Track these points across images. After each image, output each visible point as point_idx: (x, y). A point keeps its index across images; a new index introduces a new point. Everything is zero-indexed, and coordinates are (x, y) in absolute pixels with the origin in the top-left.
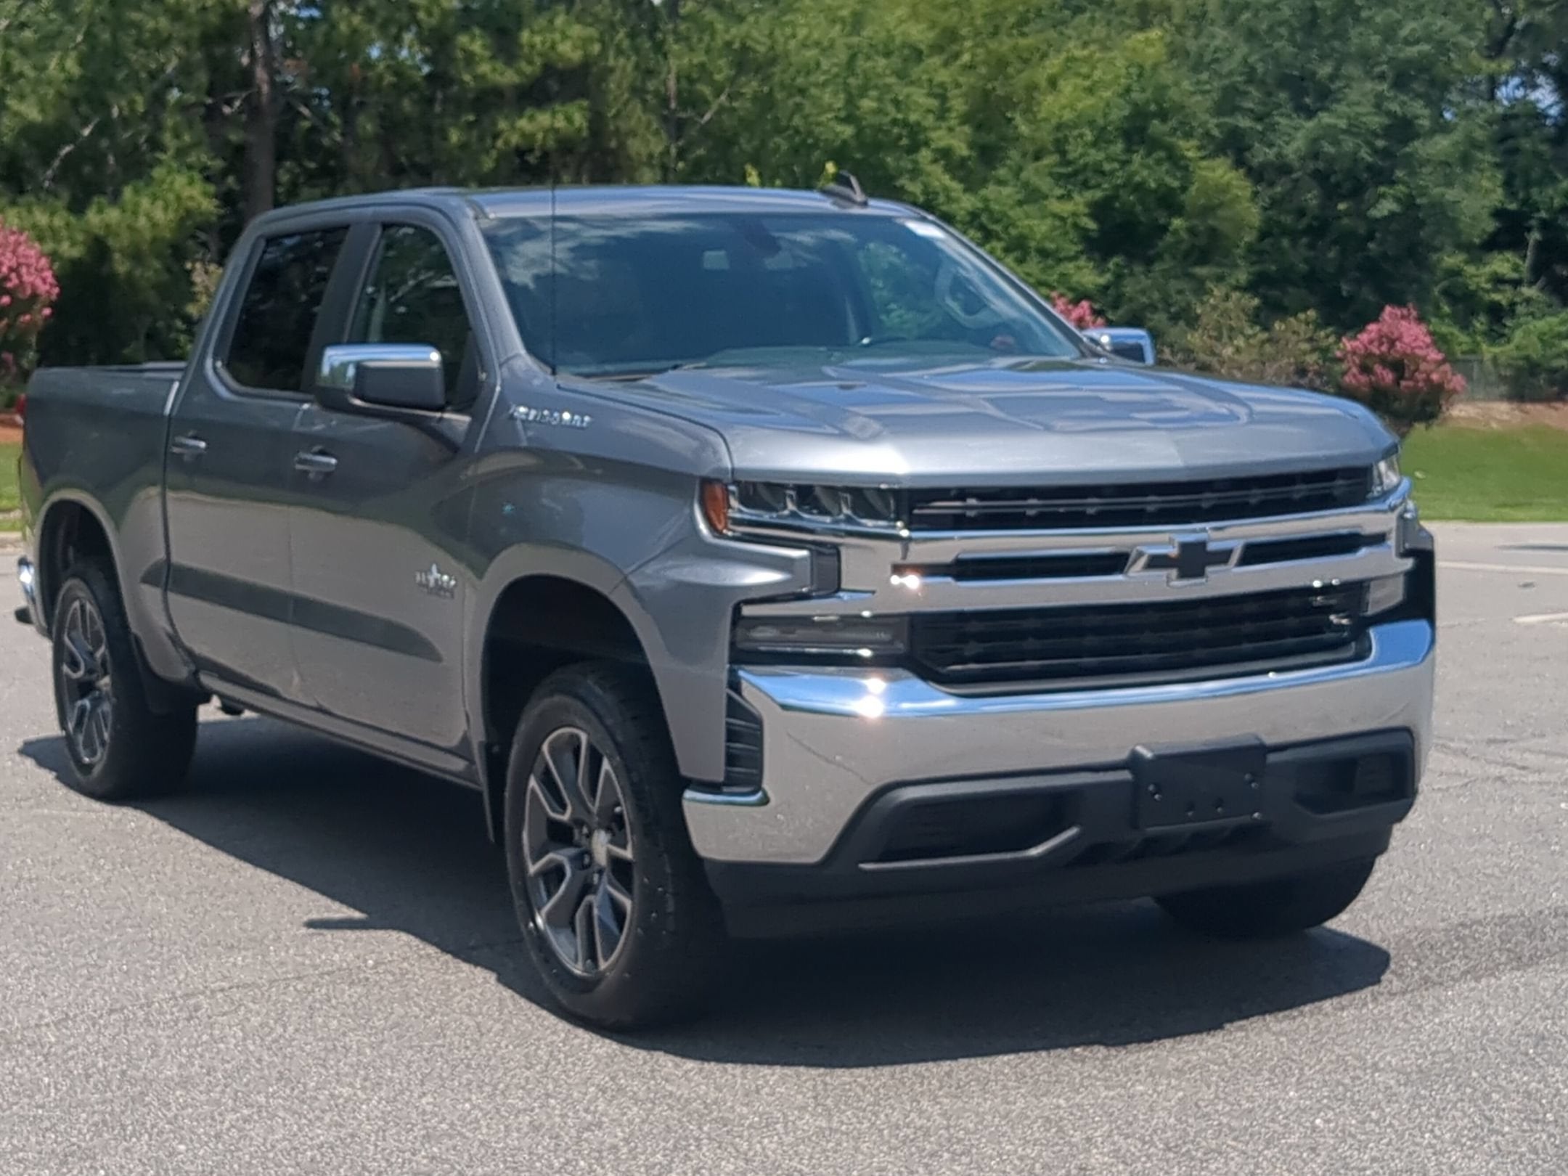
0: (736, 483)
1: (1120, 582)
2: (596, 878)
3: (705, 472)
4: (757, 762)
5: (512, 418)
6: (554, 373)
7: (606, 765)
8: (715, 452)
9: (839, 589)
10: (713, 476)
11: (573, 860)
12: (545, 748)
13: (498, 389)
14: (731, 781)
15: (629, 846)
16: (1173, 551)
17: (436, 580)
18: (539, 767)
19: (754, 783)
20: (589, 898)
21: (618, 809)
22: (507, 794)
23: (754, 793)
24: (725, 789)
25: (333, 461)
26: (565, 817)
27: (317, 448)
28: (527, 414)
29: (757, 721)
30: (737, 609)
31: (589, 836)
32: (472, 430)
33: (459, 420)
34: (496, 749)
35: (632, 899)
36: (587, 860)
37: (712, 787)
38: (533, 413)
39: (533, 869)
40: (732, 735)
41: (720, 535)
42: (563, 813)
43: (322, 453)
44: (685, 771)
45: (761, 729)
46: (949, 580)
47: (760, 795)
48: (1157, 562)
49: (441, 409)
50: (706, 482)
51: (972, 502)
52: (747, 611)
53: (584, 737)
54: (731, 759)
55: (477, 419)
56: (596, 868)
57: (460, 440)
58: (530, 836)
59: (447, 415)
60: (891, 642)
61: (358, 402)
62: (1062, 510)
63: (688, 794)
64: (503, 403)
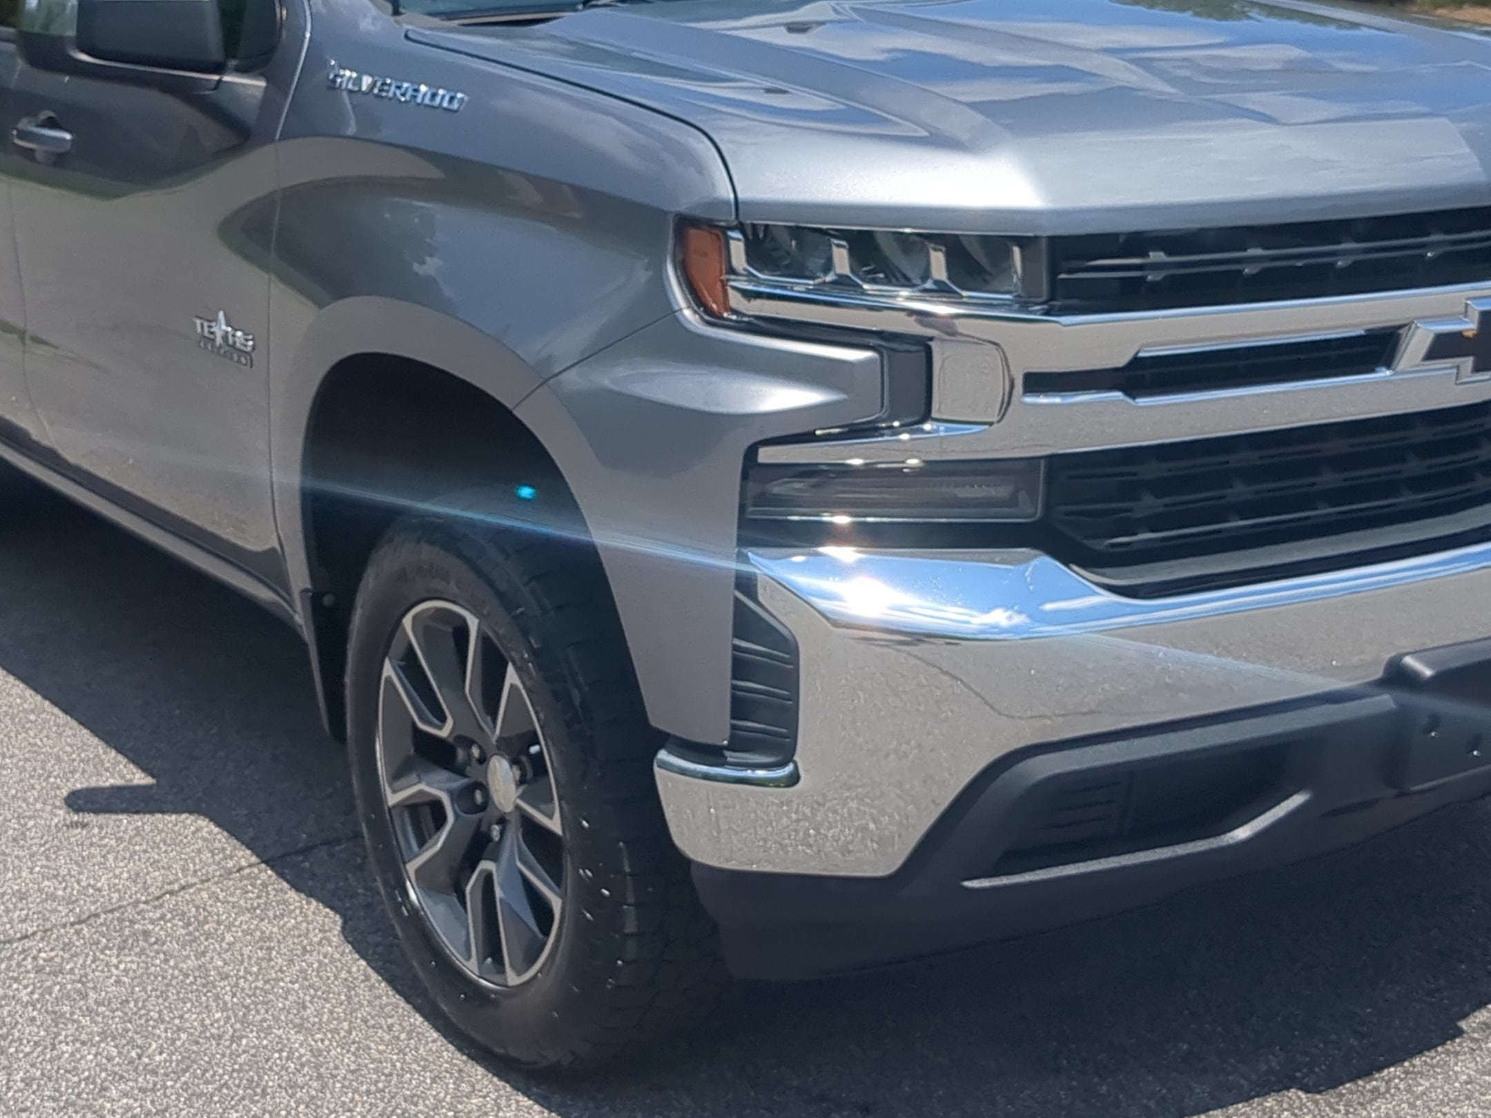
0: (741, 228)
1: (1387, 382)
2: (496, 829)
3: (684, 205)
4: (787, 714)
5: (332, 86)
6: (396, 12)
7: (512, 677)
8: (700, 168)
9: (926, 416)
10: (698, 213)
11: (456, 796)
12: (407, 622)
13: (308, 35)
14: (740, 743)
15: (557, 815)
16: (1469, 327)
17: (225, 337)
18: (397, 647)
19: (783, 749)
20: (486, 865)
21: (534, 749)
22: (348, 680)
23: (782, 764)
24: (731, 756)
25: (68, 136)
26: (444, 732)
27: (45, 114)
28: (358, 81)
29: (787, 647)
30: (752, 452)
31: (483, 760)
32: (269, 103)
33: (251, 85)
34: (327, 600)
35: (563, 896)
36: (478, 796)
37: (710, 753)
38: (367, 81)
39: (392, 799)
40: (741, 667)
41: (714, 319)
42: (440, 728)
43: (51, 123)
44: (658, 718)
45: (795, 661)
46: (1118, 395)
47: (790, 768)
48: (1444, 347)
49: (219, 69)
50: (685, 224)
51: (1157, 256)
52: (766, 455)
53: (473, 623)
54: (740, 707)
55: (277, 83)
56: (496, 815)
57: (251, 118)
58: (385, 746)
59: (226, 78)
60: (1012, 501)
61: (84, 57)
62: (1300, 263)
63: (663, 755)
64: (316, 59)
